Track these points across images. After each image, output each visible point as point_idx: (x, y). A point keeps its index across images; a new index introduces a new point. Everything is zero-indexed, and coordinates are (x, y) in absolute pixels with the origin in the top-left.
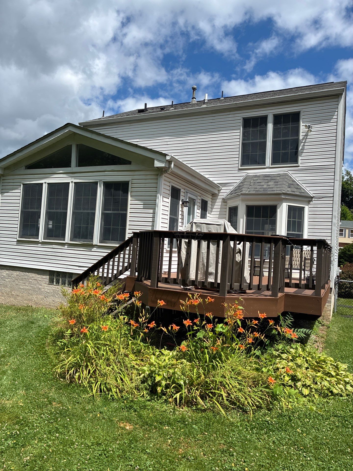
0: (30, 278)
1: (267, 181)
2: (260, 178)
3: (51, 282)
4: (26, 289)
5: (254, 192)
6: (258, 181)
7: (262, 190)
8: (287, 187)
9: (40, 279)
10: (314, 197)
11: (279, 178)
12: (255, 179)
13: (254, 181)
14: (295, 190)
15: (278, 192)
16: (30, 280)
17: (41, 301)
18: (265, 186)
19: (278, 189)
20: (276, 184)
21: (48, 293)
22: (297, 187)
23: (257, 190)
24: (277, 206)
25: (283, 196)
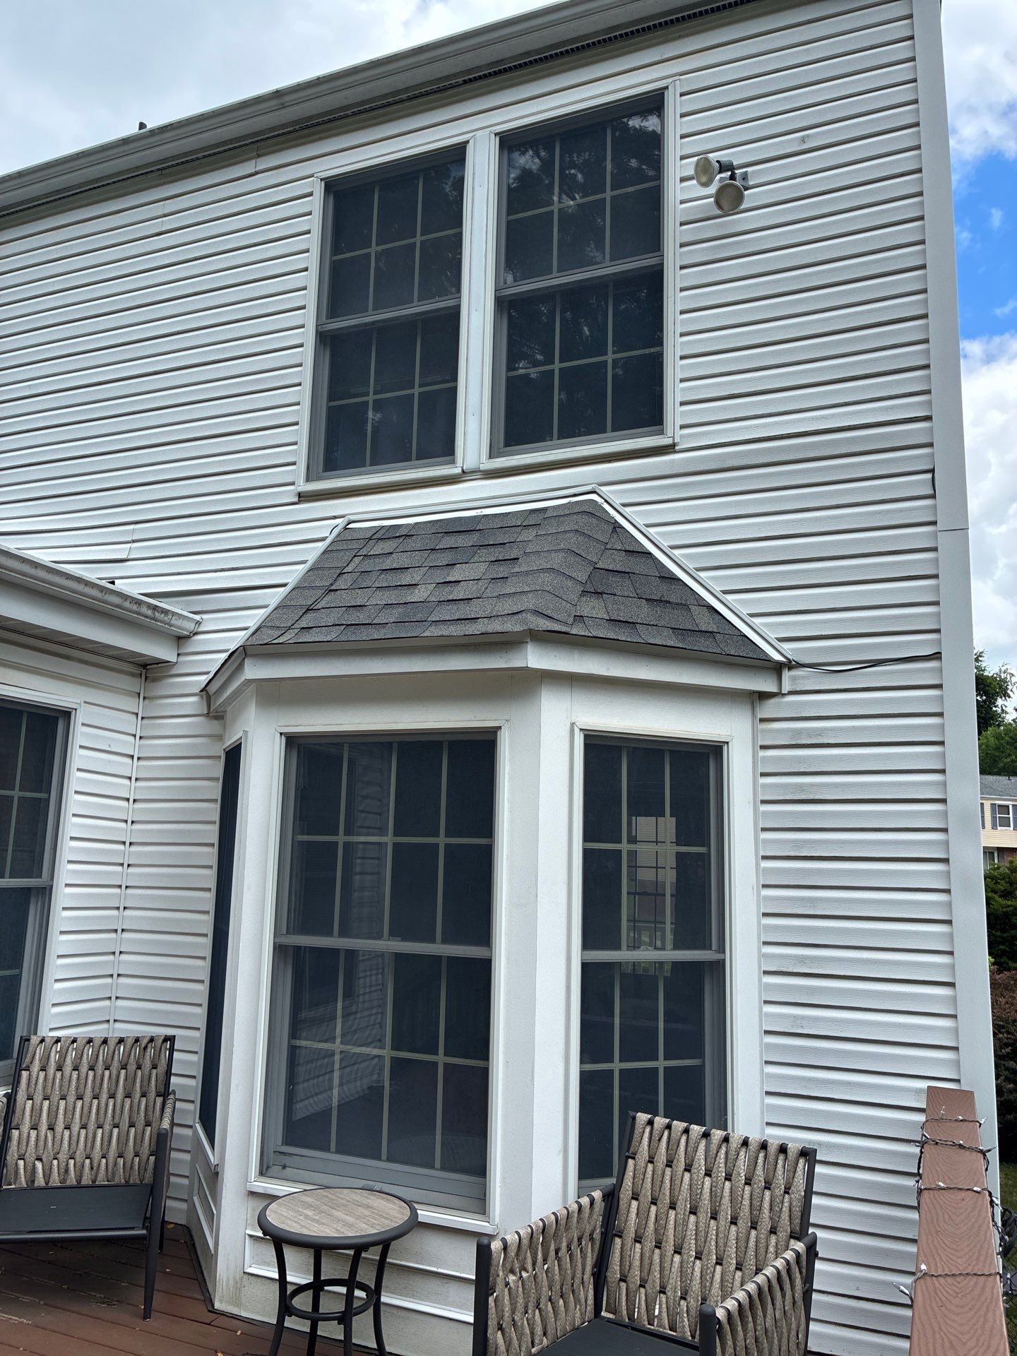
1: (445, 558)
2: (411, 544)
5: (332, 635)
6: (388, 563)
7: (394, 615)
8: (573, 592)
10: (790, 665)
11: (529, 535)
12: (379, 548)
13: (367, 565)
14: (643, 613)
15: (496, 626)
18: (419, 595)
19: (507, 606)
20: (502, 571)
22: (661, 590)
23: (361, 617)
24: (494, 731)
25: (535, 658)
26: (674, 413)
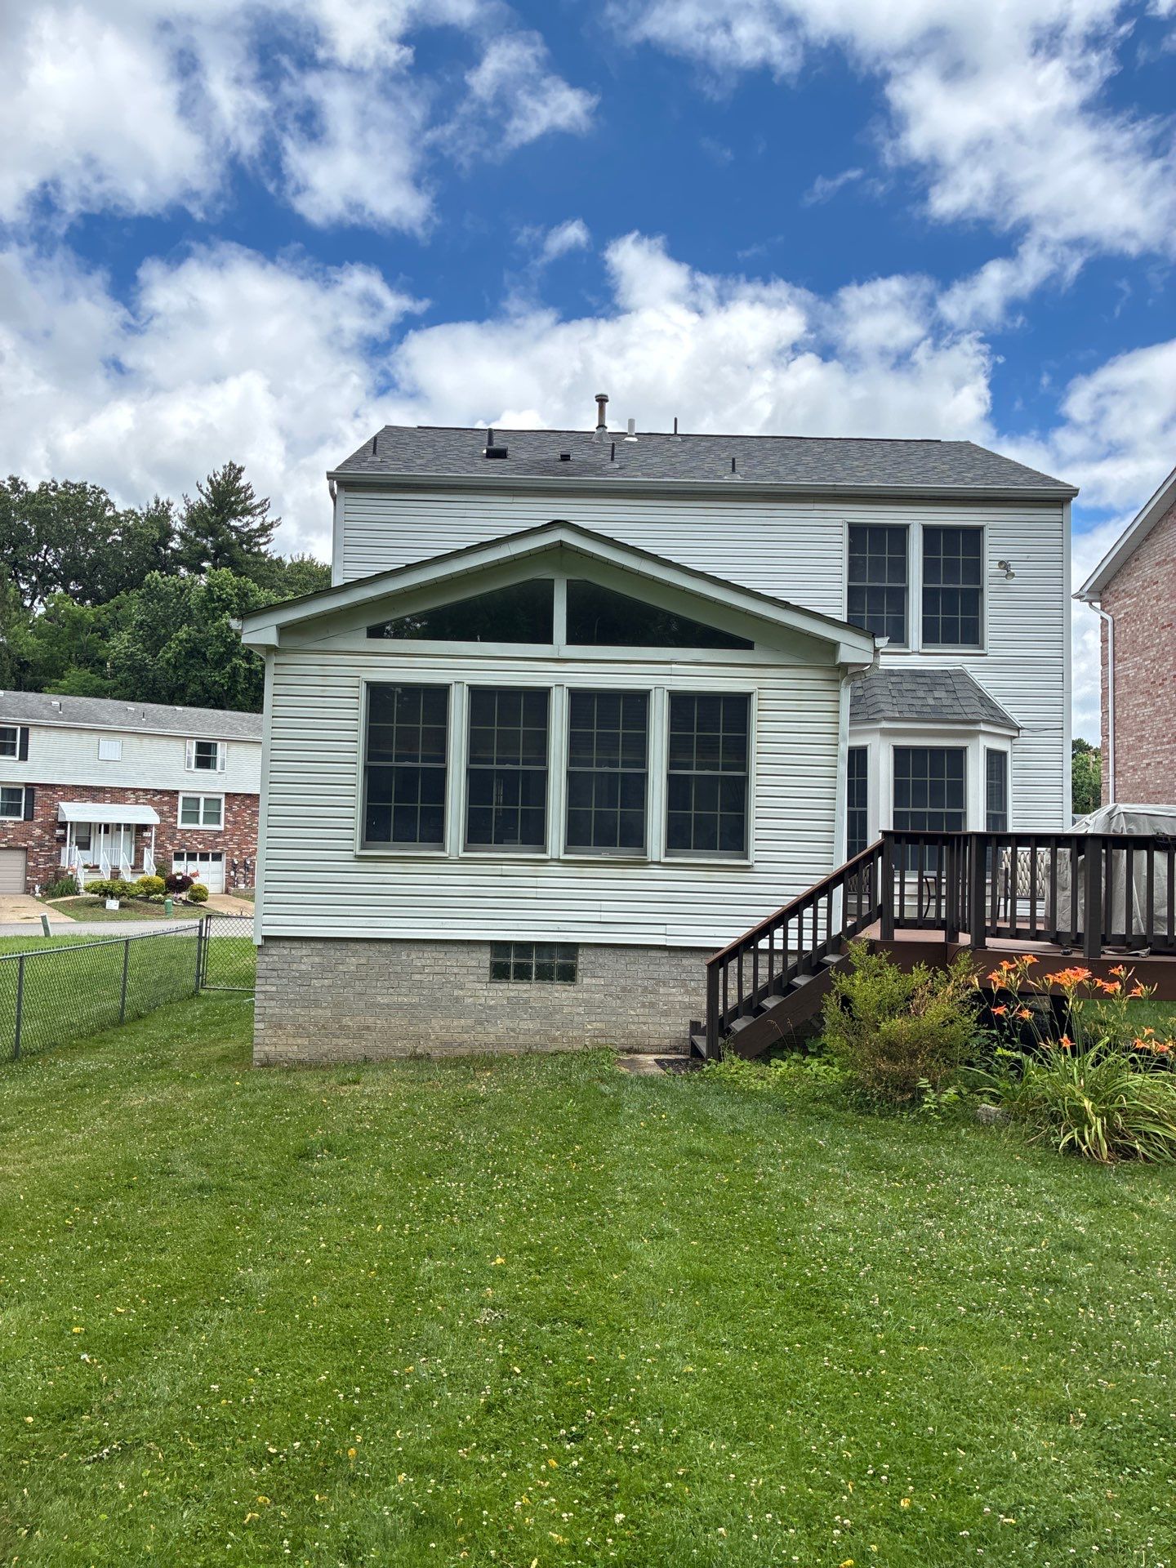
0: (416, 970)
1: (925, 687)
3: (499, 972)
4: (400, 1007)
9: (456, 970)
10: (1022, 728)
16: (417, 977)
17: (466, 1036)
18: (931, 702)
20: (953, 695)
21: (491, 1008)
22: (987, 702)
24: (965, 749)
25: (983, 727)
26: (987, 643)
